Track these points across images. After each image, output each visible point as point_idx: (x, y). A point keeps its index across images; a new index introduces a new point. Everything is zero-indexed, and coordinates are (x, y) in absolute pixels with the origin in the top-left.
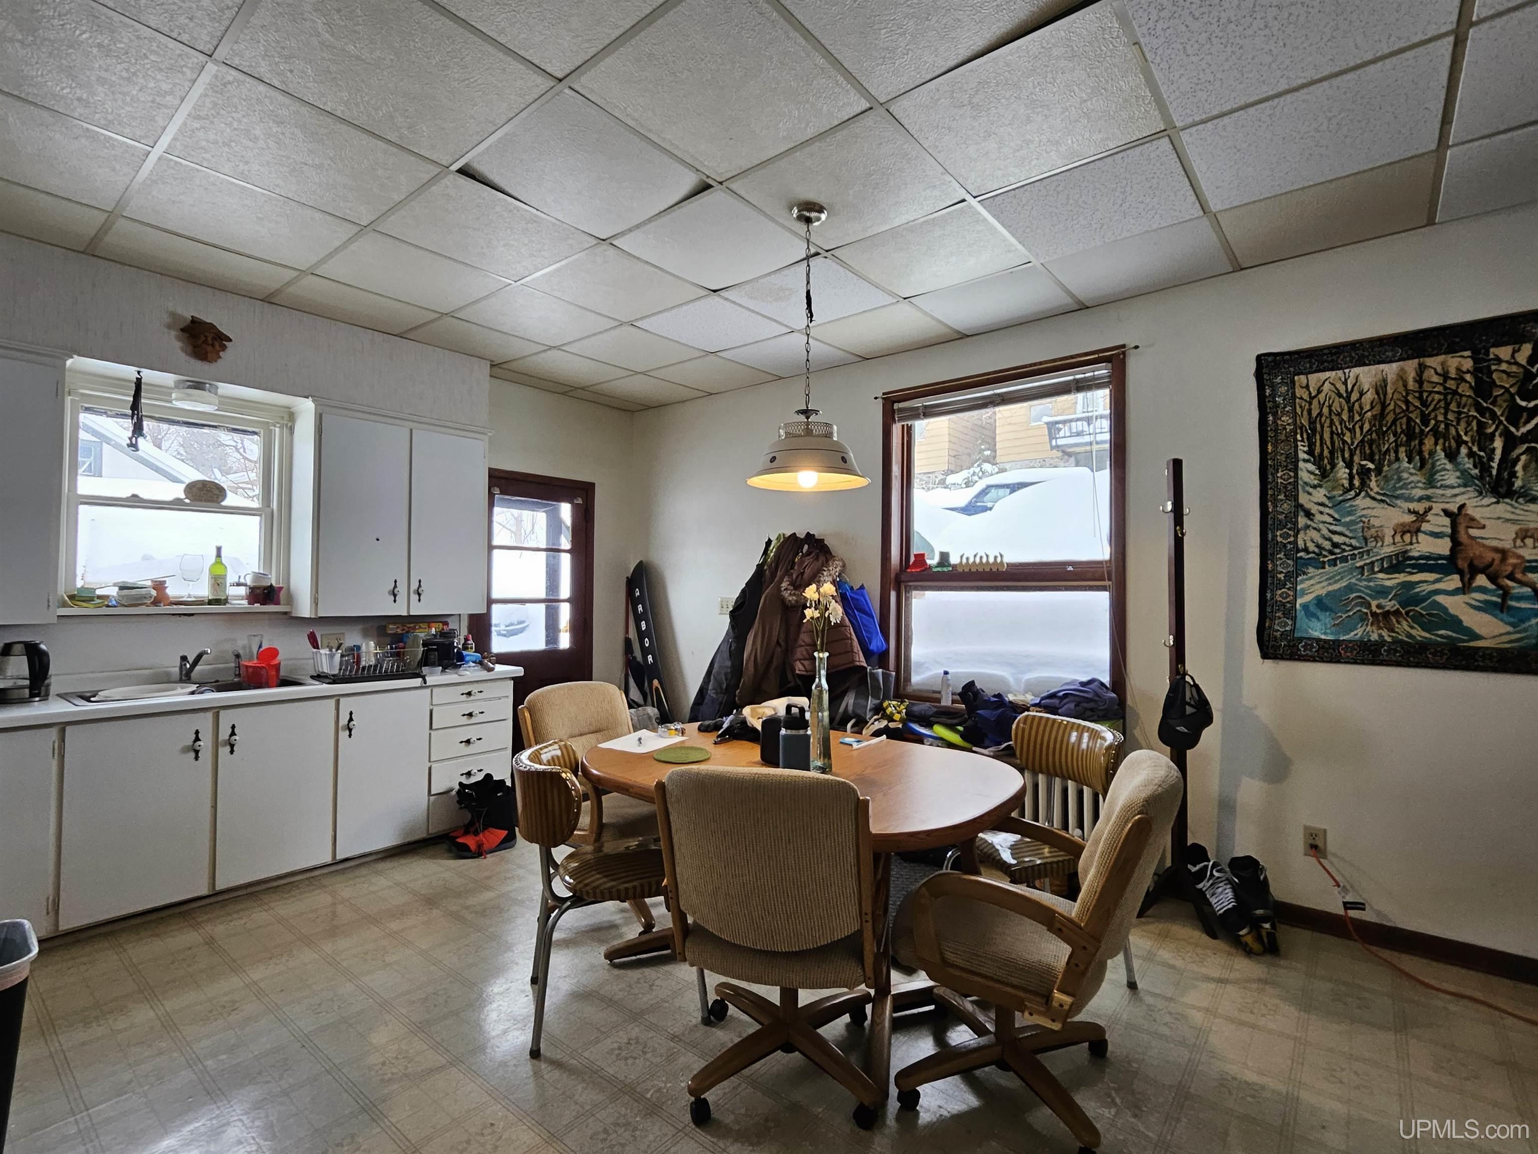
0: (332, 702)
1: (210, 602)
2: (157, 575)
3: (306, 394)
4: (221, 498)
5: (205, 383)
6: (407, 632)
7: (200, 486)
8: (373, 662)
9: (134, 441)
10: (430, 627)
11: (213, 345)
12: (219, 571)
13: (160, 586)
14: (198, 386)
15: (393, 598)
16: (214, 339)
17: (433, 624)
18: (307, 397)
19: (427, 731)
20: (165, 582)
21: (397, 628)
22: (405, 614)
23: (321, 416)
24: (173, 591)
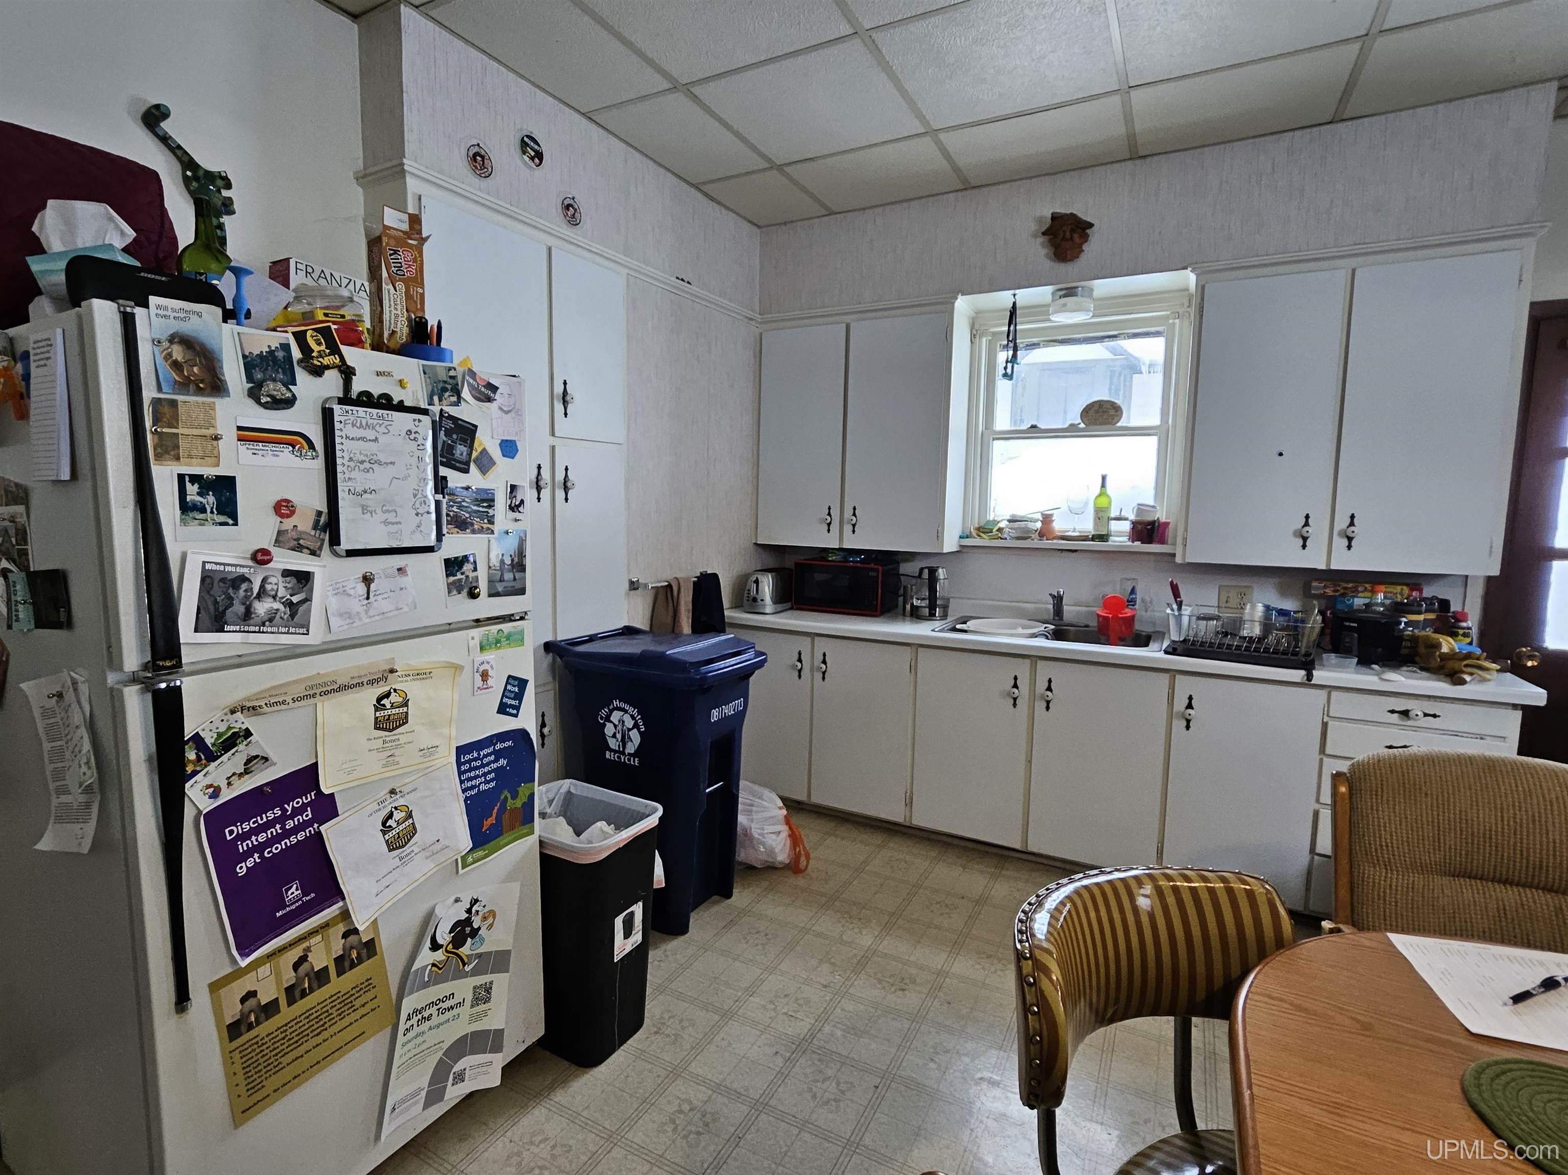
0: (1166, 677)
1: (1093, 538)
2: (1044, 507)
3: (1184, 265)
4: (1116, 418)
5: (1077, 287)
6: (1343, 595)
7: (1096, 407)
8: (1257, 631)
9: (1009, 371)
10: (1374, 592)
11: (1072, 239)
12: (1103, 502)
13: (1047, 519)
14: (1070, 292)
15: (1301, 542)
16: (1073, 231)
17: (1383, 587)
18: (1185, 268)
19: (1317, 757)
20: (1051, 515)
21: (1325, 587)
22: (1322, 566)
23: (1203, 287)
24: (1059, 525)
